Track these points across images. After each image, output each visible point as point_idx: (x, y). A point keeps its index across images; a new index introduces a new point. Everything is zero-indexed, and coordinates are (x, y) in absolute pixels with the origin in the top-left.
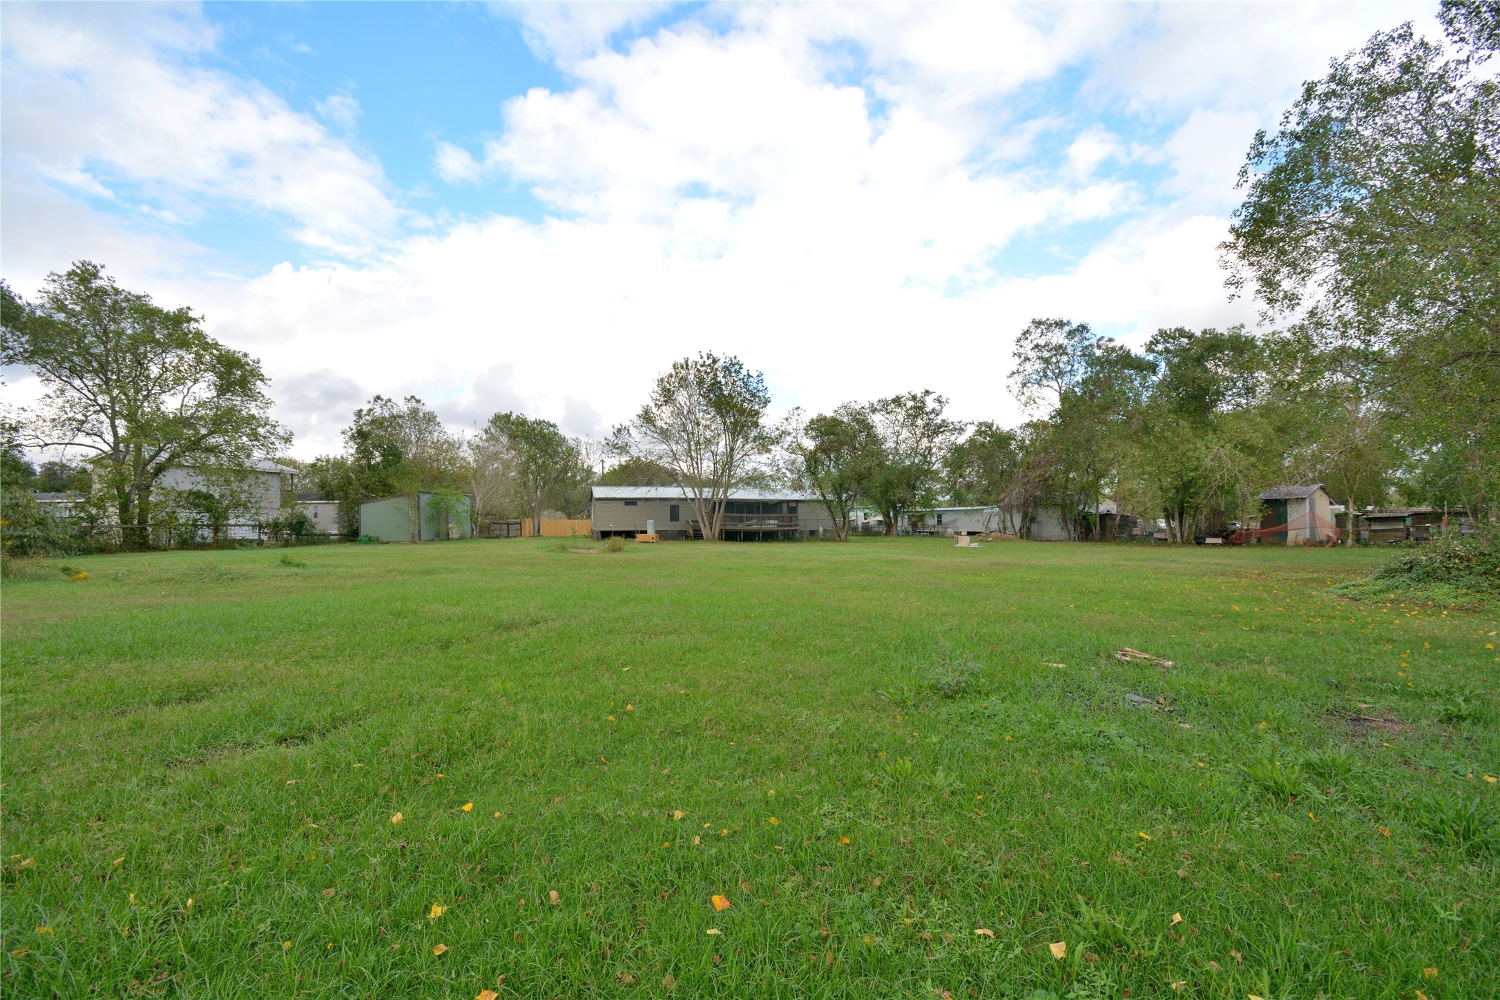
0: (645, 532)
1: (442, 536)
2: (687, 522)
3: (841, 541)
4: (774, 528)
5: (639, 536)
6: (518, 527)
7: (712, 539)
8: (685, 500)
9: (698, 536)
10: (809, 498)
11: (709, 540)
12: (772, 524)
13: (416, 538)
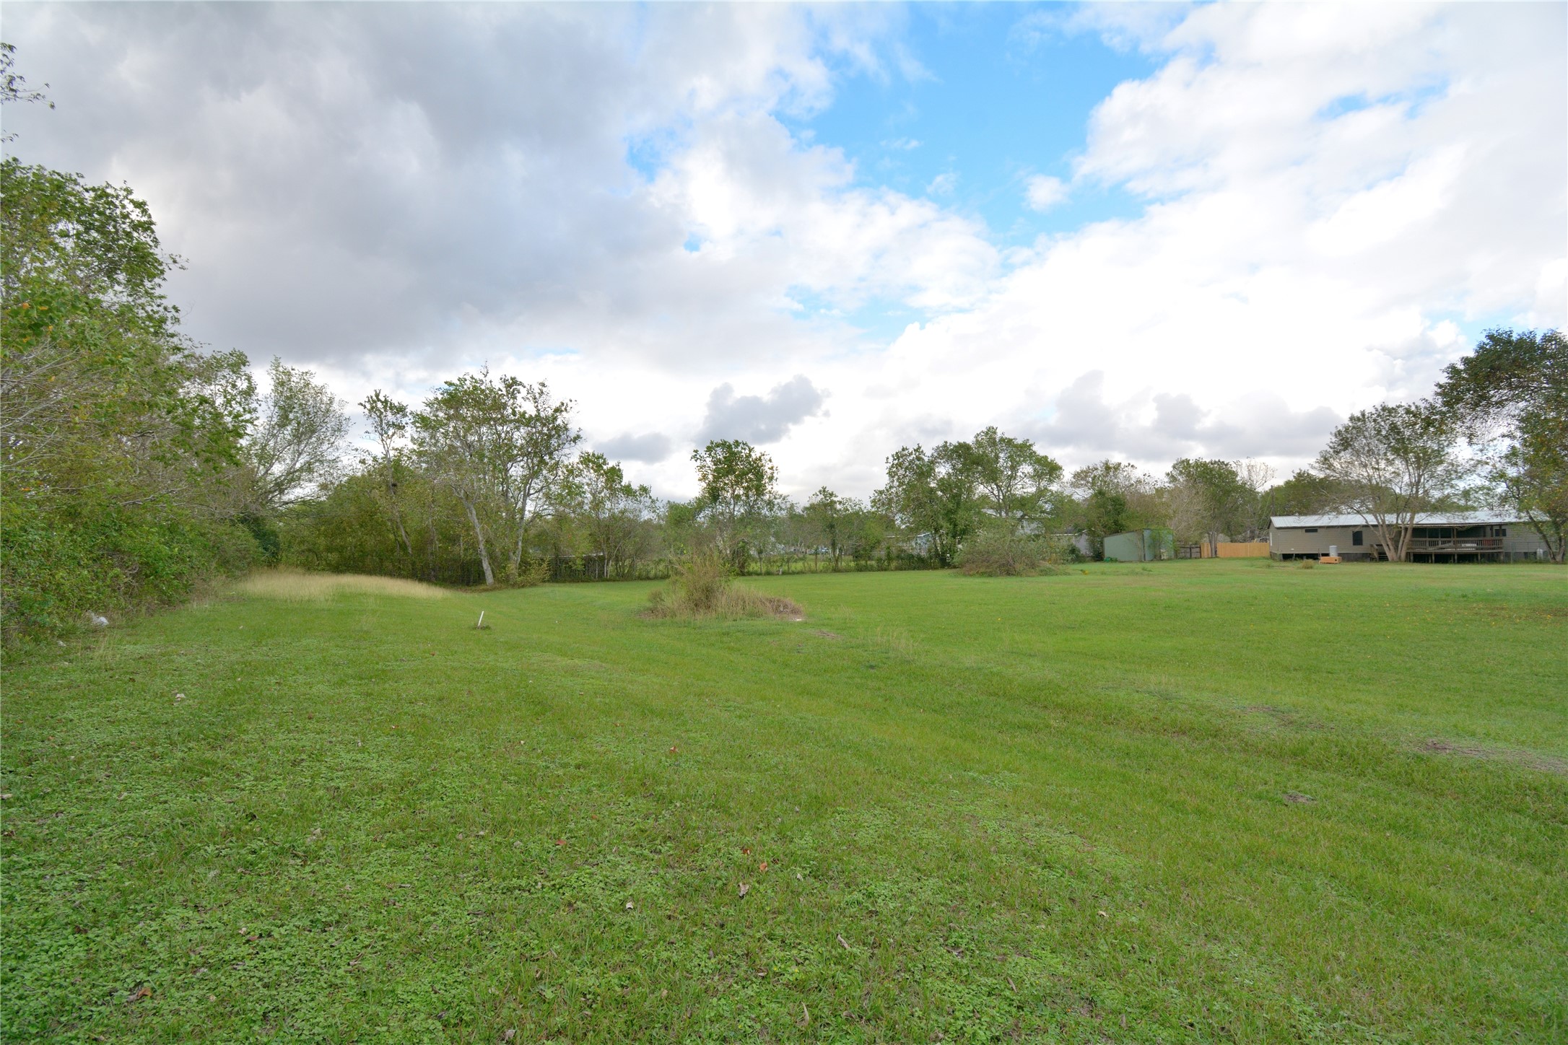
0: (1327, 555)
1: (1157, 558)
2: (1372, 546)
3: (1557, 563)
4: (1473, 550)
5: (1322, 558)
6: (1198, 550)
7: (1399, 560)
8: (1367, 526)
9: (1383, 558)
10: (1514, 520)
11: (1394, 561)
12: (1469, 547)
13: (1142, 559)
